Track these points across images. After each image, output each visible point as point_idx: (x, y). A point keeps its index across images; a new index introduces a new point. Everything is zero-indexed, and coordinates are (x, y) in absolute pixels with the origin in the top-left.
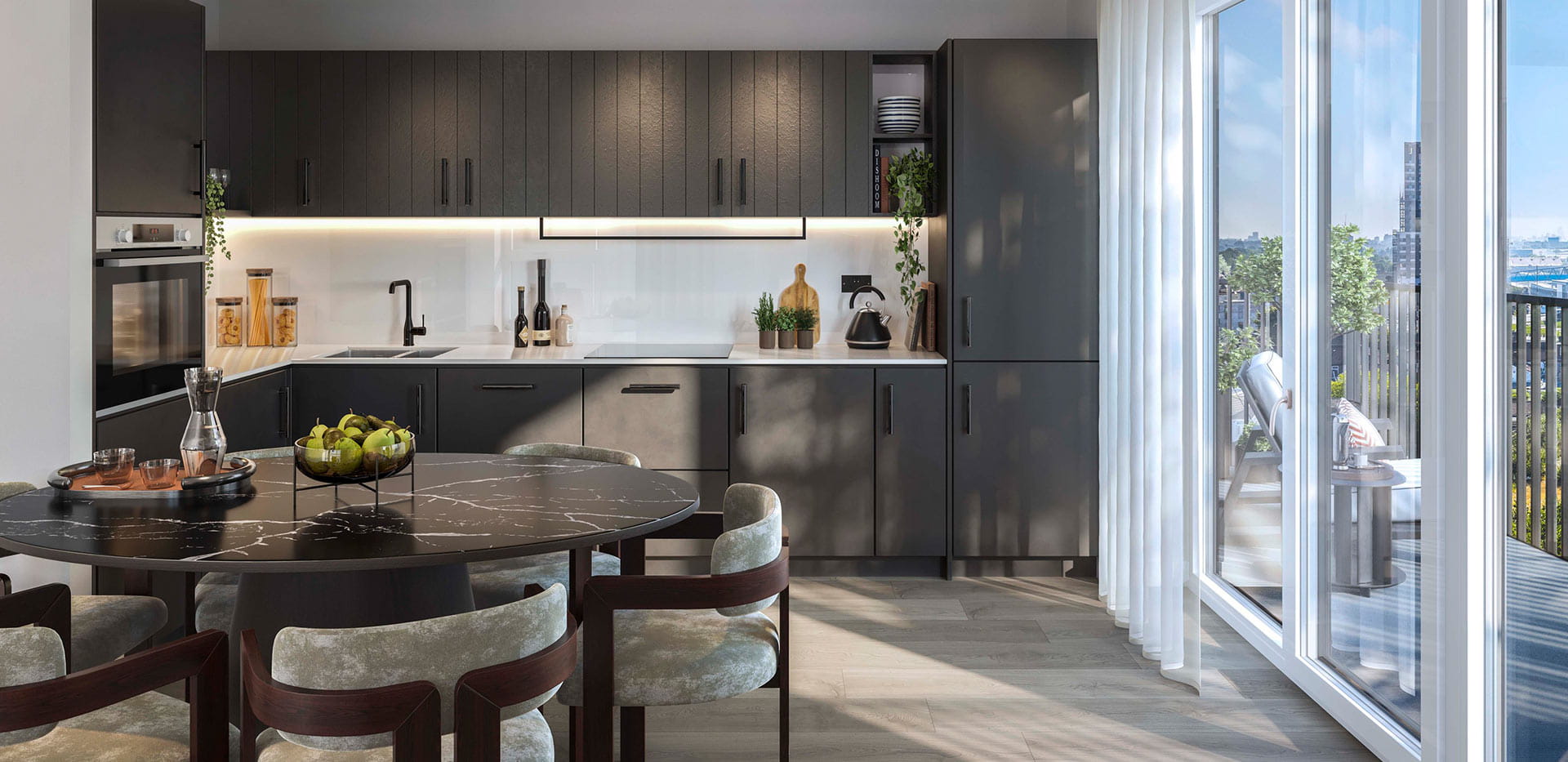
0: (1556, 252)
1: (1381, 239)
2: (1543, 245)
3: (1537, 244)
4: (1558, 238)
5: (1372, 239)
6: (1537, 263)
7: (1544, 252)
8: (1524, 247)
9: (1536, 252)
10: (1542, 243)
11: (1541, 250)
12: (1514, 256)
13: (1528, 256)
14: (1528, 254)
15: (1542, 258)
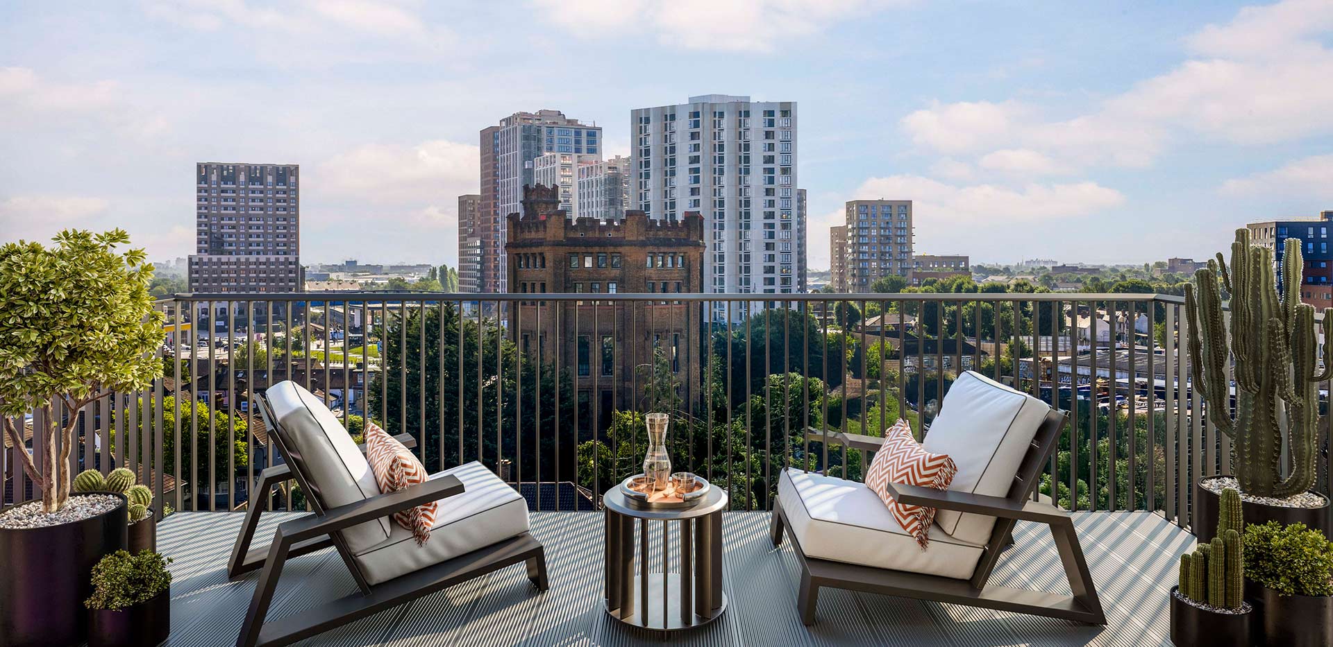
0: (354, 276)
1: (173, 264)
2: (340, 269)
3: (334, 268)
4: (355, 262)
5: (164, 262)
6: (334, 287)
7: (342, 276)
8: (320, 271)
9: (333, 276)
10: (339, 266)
11: (338, 274)
12: (310, 281)
13: (325, 280)
14: (324, 278)
15: (339, 282)
